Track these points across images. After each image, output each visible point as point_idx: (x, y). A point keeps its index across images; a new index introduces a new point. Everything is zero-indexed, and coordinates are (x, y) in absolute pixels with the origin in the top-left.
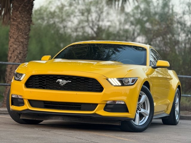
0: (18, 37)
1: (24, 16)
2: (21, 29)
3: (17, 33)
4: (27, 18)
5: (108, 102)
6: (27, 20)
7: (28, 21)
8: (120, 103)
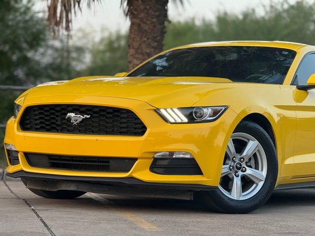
0: (140, 45)
1: (150, 7)
2: (146, 30)
3: (138, 39)
4: (155, 11)
5: (156, 156)
6: (157, 13)
7: (157, 17)
8: (182, 156)
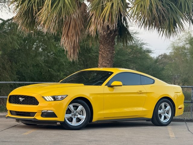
1: (106, 47)
2: (104, 57)
3: (102, 60)
8: (50, 112)
